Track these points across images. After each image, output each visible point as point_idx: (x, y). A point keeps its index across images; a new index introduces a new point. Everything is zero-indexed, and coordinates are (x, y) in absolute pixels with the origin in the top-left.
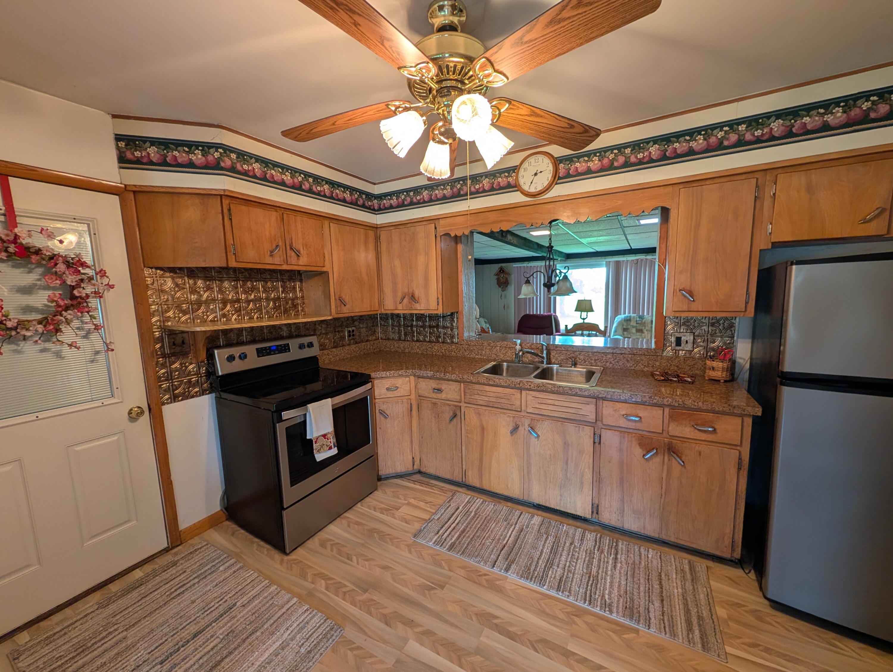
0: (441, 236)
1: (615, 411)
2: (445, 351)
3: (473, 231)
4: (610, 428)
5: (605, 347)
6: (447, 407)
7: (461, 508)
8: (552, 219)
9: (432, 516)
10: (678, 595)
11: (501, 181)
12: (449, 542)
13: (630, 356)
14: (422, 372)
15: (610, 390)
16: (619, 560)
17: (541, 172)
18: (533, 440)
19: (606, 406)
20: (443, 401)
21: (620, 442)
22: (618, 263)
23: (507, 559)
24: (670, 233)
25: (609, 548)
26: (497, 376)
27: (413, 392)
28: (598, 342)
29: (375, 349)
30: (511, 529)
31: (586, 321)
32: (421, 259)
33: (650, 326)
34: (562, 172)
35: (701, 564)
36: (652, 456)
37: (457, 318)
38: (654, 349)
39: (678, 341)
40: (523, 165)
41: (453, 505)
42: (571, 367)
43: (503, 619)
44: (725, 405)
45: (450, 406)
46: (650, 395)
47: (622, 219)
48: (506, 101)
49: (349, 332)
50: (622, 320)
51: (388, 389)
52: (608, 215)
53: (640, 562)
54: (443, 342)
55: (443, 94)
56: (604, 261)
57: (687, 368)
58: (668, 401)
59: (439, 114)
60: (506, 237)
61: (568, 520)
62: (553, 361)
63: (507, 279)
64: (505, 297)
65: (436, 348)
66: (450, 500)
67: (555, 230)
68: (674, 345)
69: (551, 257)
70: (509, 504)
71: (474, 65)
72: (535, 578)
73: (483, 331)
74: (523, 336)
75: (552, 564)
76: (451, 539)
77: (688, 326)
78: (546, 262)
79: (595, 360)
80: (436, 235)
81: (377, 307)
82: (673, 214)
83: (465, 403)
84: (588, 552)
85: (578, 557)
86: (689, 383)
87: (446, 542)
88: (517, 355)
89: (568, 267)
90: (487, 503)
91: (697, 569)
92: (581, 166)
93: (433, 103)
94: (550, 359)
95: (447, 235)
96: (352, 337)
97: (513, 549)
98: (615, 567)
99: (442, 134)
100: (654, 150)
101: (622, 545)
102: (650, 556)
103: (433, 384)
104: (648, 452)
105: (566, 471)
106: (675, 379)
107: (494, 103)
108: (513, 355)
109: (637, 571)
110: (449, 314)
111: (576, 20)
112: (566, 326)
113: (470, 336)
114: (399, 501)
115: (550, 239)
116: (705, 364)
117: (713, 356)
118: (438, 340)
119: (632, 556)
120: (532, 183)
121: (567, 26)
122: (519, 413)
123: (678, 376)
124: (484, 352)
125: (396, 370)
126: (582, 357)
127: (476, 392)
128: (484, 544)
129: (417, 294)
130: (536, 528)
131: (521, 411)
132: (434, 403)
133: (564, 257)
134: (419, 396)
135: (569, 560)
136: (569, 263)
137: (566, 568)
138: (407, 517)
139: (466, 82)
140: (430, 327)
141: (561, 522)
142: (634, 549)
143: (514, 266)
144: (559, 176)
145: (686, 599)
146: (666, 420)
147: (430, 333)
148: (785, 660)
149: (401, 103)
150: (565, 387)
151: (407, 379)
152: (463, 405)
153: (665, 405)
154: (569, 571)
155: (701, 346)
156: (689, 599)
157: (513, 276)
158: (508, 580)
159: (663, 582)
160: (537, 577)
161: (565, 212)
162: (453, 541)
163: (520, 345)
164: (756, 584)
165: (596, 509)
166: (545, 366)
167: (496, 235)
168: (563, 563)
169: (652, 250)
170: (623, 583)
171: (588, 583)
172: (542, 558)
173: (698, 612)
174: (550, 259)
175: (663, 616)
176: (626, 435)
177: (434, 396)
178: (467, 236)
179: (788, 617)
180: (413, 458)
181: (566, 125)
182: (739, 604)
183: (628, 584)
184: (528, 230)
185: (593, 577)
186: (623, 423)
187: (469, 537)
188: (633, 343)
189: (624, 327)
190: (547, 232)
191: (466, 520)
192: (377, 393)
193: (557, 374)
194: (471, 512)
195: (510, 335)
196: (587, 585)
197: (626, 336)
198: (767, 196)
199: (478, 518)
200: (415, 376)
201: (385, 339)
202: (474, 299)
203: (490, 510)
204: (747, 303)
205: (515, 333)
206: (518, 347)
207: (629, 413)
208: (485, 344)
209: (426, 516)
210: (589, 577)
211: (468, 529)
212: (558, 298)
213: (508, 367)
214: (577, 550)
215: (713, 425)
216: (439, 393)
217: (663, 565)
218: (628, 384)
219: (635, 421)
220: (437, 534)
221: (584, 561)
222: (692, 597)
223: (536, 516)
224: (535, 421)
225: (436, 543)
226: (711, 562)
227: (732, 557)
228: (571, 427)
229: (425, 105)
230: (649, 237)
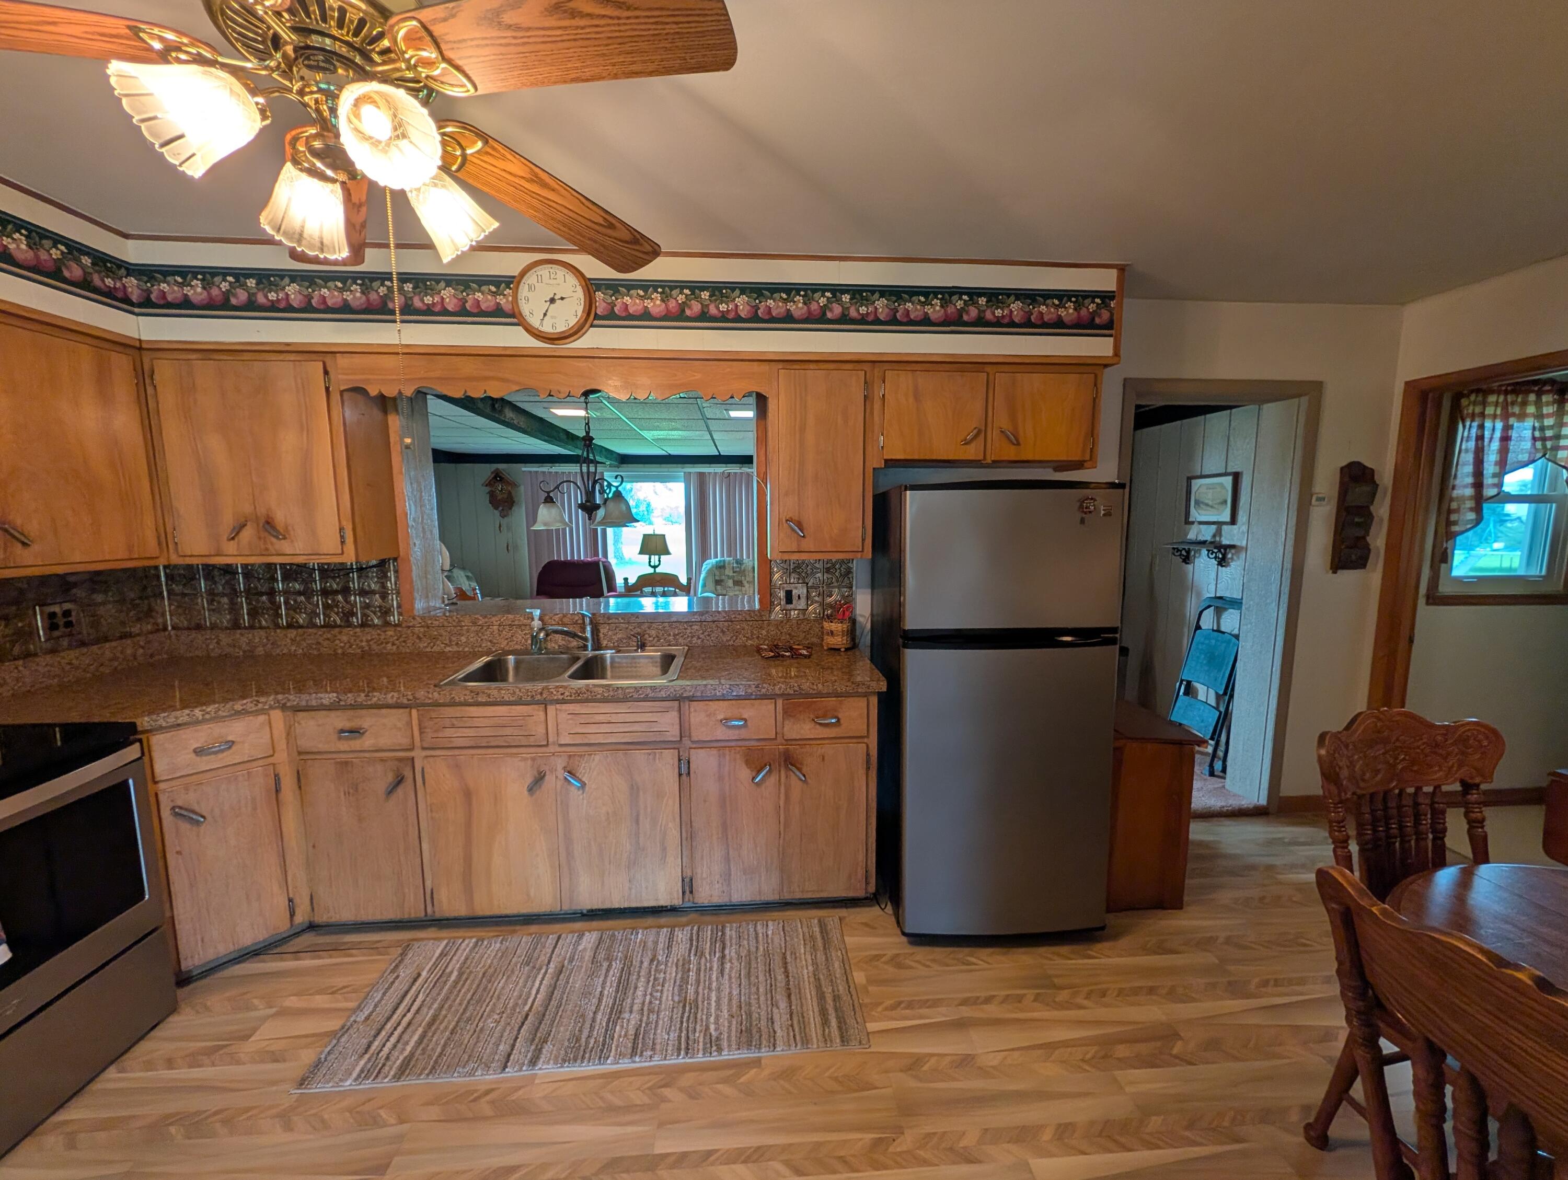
0: (342, 392)
1: (709, 716)
2: (369, 646)
3: (424, 390)
4: (703, 745)
5: (690, 613)
6: (379, 767)
7: (424, 974)
8: (588, 388)
9: (350, 1017)
10: (809, 977)
11: (483, 297)
12: (398, 1058)
13: (726, 624)
14: (305, 697)
15: (700, 682)
16: (728, 957)
17: (562, 299)
18: (574, 793)
19: (695, 711)
20: (367, 755)
21: (720, 765)
22: (701, 475)
23: (533, 1040)
24: (770, 434)
25: (711, 944)
26: (493, 685)
27: (282, 745)
28: (680, 604)
29: (152, 656)
30: (540, 976)
31: (658, 570)
32: (289, 440)
33: (751, 575)
34: (601, 307)
35: (832, 916)
36: (764, 776)
37: (396, 572)
38: (759, 611)
39: (789, 594)
40: (525, 277)
41: (405, 973)
42: (636, 651)
43: (530, 1165)
44: (849, 684)
45: (385, 761)
46: (756, 683)
47: (704, 405)
48: (477, 135)
49: (52, 615)
50: (713, 567)
51: (198, 752)
52: (682, 395)
53: (757, 948)
54: (363, 625)
55: (312, 63)
56: (681, 471)
57: (802, 635)
58: (780, 689)
59: (306, 105)
60: (501, 412)
61: (644, 920)
62: (604, 643)
63: (510, 493)
64: (509, 528)
65: (345, 638)
66: (397, 966)
67: (596, 410)
68: (783, 602)
69: (591, 457)
70: (534, 928)
71: (392, 26)
72: (591, 1051)
73: (462, 595)
74: (547, 602)
75: (620, 1012)
76: (404, 1049)
77: (799, 574)
78: (581, 467)
79: (675, 635)
80: (327, 389)
81: (152, 547)
82: (772, 405)
83: (424, 749)
84: (681, 963)
85: (665, 979)
86: (805, 656)
87: (389, 1063)
88: (534, 638)
89: (622, 478)
90: (485, 943)
91: (829, 927)
92: (632, 302)
93: (287, 74)
94: (598, 640)
95: (359, 391)
96: (62, 629)
97: (544, 1015)
98: (722, 972)
99: (316, 154)
100: (742, 303)
101: (731, 930)
102: (770, 933)
103: (339, 720)
104: (759, 772)
105: (637, 835)
106: (787, 654)
107: (449, 129)
108: (526, 640)
109: (754, 965)
110: (374, 562)
111: (603, 26)
112: (626, 579)
113: (429, 607)
114: (253, 1014)
115: (587, 424)
116: (822, 627)
117: (831, 615)
118: (348, 621)
119: (745, 942)
120: (545, 315)
121: (588, 30)
122: (543, 750)
123: (791, 649)
124: (463, 639)
125: (225, 700)
126: (653, 633)
127: (447, 723)
128: (482, 1030)
129: (280, 517)
130: (588, 955)
131: (547, 745)
132: (341, 763)
133: (616, 461)
134: (300, 753)
135: (649, 990)
136: (625, 471)
137: (646, 1008)
138: (275, 1047)
139: (376, 57)
140: (325, 593)
141: (633, 929)
142: (748, 930)
143: (524, 469)
144: (596, 314)
145: (819, 979)
146: (780, 717)
147: (326, 607)
148: (928, 1007)
149: (185, 40)
150: (628, 688)
151: (262, 718)
152: (418, 754)
153: (777, 695)
154: (651, 1011)
155: (817, 602)
156: (821, 977)
157: (522, 488)
158: (537, 1081)
159: (789, 968)
160: (593, 1048)
161: (610, 379)
162: (406, 1053)
163: (541, 619)
164: (893, 919)
165: (688, 886)
166: (590, 653)
167: (480, 405)
168: (638, 1001)
169: (746, 460)
170: (735, 992)
171: (682, 1017)
172: (602, 1008)
173: (833, 991)
174: (588, 461)
175: (791, 1019)
176: (727, 752)
177: (343, 746)
178: (411, 399)
179: (927, 949)
180: (290, 900)
181: (601, 221)
182: (877, 956)
183: (743, 991)
184: (545, 405)
185: (690, 1004)
186: (721, 733)
187: (446, 1028)
188: (730, 605)
189: (717, 578)
190: (582, 413)
191: (439, 994)
192: (161, 767)
193: (612, 666)
194: (452, 972)
195: (519, 602)
196: (682, 1023)
197: (720, 592)
198: (876, 398)
199: (467, 979)
200: (284, 707)
201: (188, 629)
202: (436, 531)
203: (493, 954)
204: (863, 540)
205: (532, 598)
206: (537, 624)
207: (729, 715)
208: (466, 622)
209: (334, 1024)
210: (684, 1006)
211: (444, 1012)
212: (610, 531)
213: (518, 664)
214: (663, 967)
215: (836, 714)
216: (355, 738)
217: (788, 938)
218: (727, 670)
219: (739, 727)
220: (366, 1052)
221: (675, 982)
222: (825, 971)
223: (587, 934)
224: (577, 758)
225: (365, 1074)
226: (844, 910)
227: (866, 893)
228: (640, 756)
229: (264, 73)
230: (743, 438)
